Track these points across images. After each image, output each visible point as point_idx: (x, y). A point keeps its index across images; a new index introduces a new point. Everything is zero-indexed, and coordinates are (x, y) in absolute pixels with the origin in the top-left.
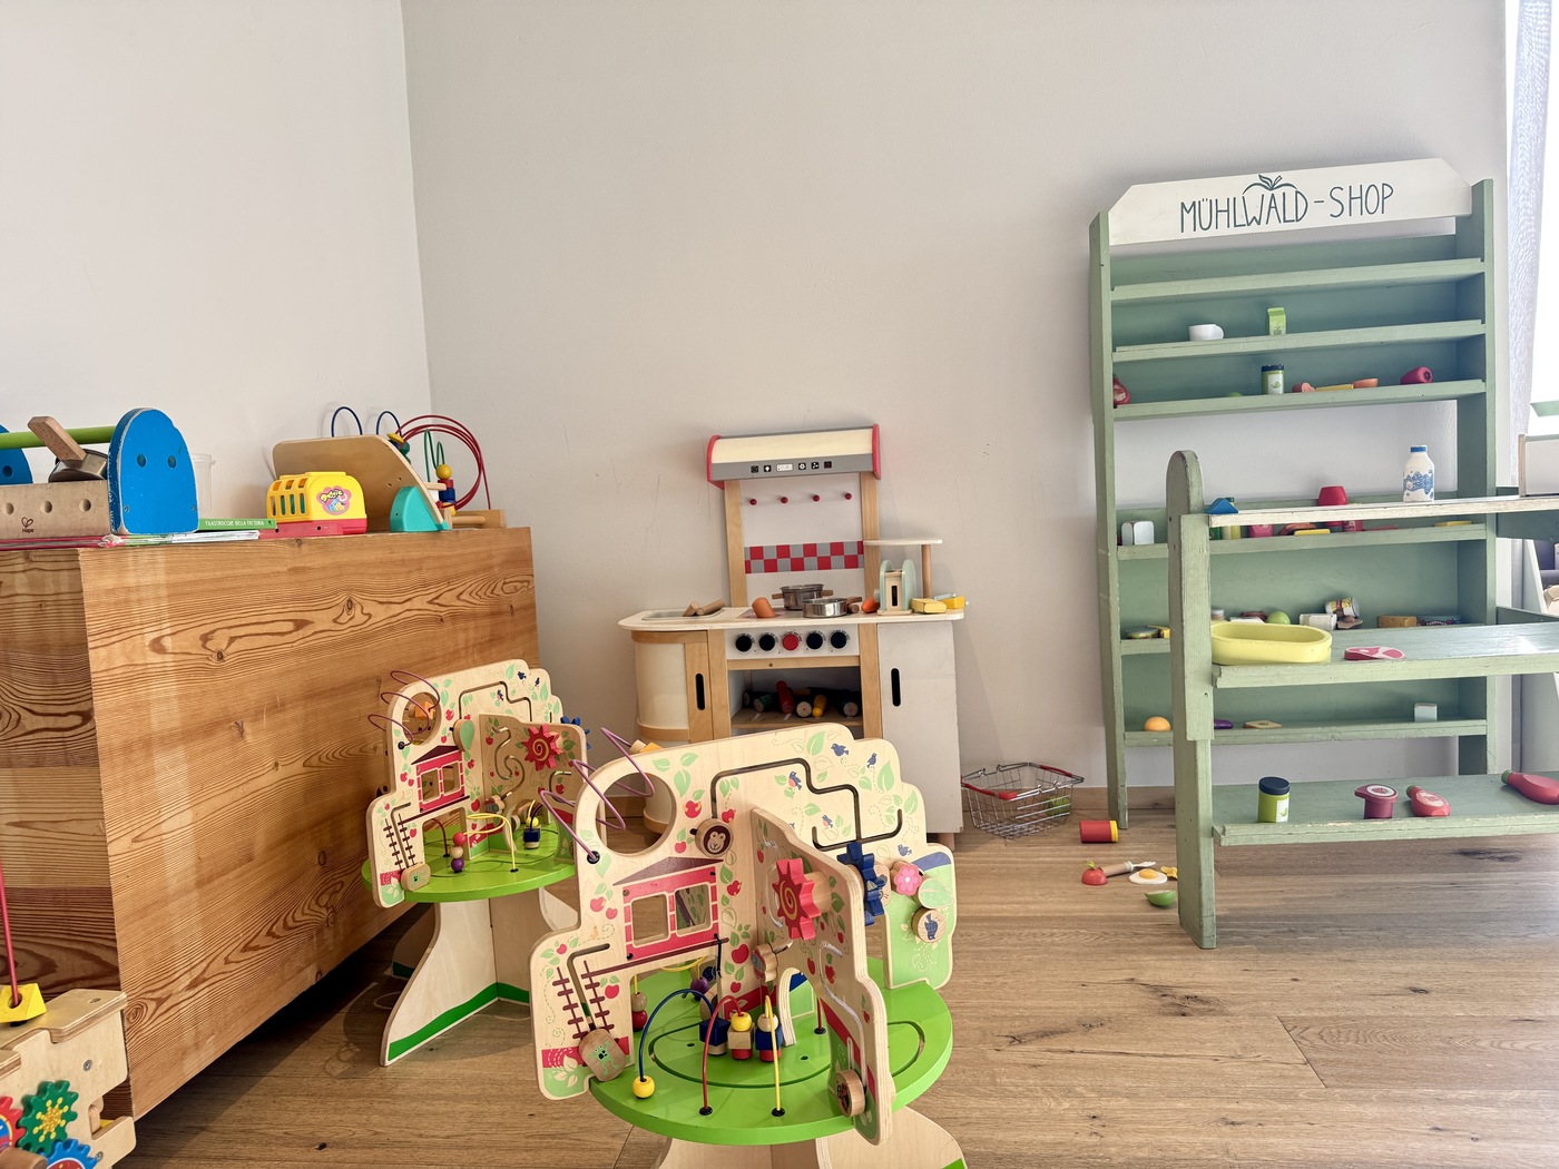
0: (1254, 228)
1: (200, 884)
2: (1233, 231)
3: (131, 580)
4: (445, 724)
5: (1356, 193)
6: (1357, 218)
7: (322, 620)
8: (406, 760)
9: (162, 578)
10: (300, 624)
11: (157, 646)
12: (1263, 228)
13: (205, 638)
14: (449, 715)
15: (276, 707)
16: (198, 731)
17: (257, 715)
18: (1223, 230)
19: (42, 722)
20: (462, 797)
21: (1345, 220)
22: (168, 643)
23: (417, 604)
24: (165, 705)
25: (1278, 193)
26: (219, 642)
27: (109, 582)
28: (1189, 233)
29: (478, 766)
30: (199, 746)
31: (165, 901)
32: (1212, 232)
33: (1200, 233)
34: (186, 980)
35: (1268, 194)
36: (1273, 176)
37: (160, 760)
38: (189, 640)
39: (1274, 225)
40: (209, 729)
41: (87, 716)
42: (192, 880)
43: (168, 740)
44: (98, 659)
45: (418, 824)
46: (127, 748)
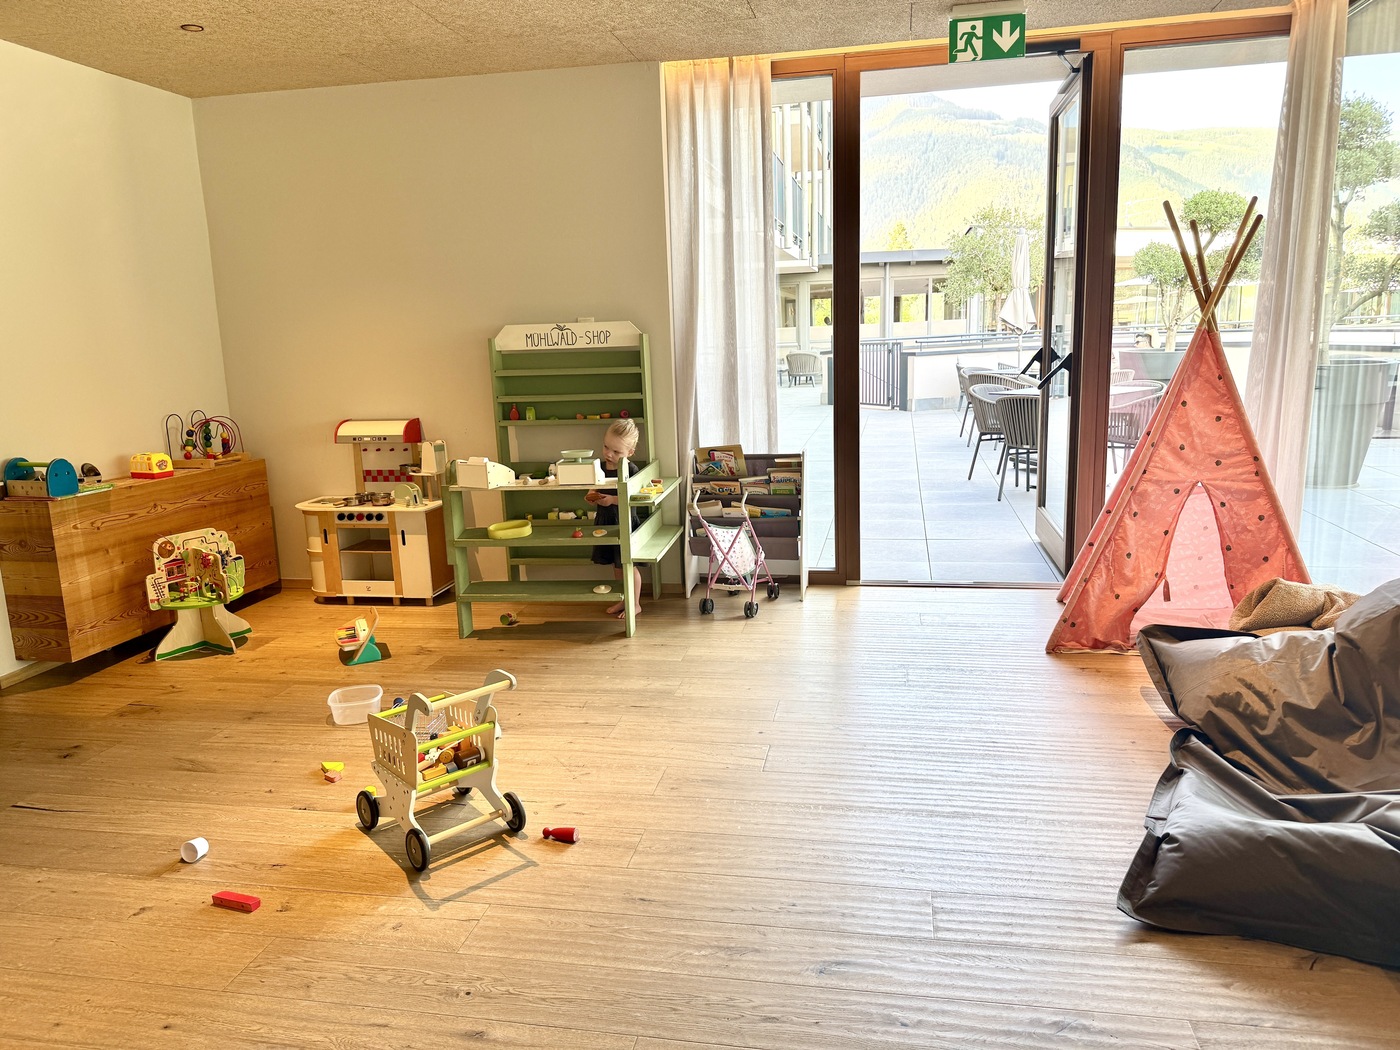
0: (556, 347)
1: (93, 598)
2: (548, 347)
3: (65, 509)
4: (177, 551)
5: (595, 334)
6: (597, 345)
7: (142, 513)
8: (160, 563)
9: (76, 507)
10: (131, 515)
11: (75, 527)
12: (559, 347)
13: (92, 523)
14: (179, 548)
15: (121, 543)
16: (90, 552)
17: (114, 546)
18: (543, 347)
19: (41, 550)
20: (185, 576)
21: (591, 346)
22: (79, 526)
23: (190, 502)
24: (79, 544)
25: (564, 332)
26: (98, 524)
27: (58, 510)
28: (530, 348)
29: (192, 565)
30: (91, 556)
31: (81, 602)
32: (539, 348)
33: (534, 348)
34: (89, 626)
35: (561, 332)
36: (562, 325)
37: (77, 561)
38: (87, 524)
39: (564, 346)
40: (95, 551)
41: (53, 548)
42: (90, 596)
43: (80, 555)
44: (55, 532)
45: (166, 584)
46: (66, 557)
